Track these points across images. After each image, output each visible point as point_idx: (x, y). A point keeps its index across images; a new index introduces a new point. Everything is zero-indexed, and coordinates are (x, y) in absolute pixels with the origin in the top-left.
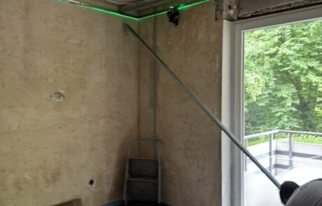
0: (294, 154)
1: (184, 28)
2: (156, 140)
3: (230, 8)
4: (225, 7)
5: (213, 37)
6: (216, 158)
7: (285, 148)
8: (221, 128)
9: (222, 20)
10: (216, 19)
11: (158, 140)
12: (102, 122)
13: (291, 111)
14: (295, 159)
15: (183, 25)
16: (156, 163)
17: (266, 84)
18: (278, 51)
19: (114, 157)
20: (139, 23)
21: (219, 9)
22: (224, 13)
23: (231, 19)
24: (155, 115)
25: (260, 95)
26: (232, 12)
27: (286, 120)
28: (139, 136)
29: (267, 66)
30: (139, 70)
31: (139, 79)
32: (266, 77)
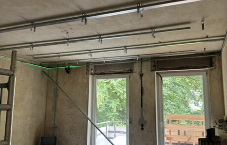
0: (117, 132)
1: (72, 75)
2: (55, 127)
3: (92, 70)
4: (90, 70)
5: (85, 81)
6: (85, 132)
7: (113, 130)
8: (88, 119)
9: (89, 74)
10: (87, 74)
11: (56, 127)
12: (29, 118)
13: (116, 115)
14: (117, 134)
15: (72, 74)
16: (55, 138)
17: (104, 99)
18: (110, 81)
19: (33, 136)
20: (49, 70)
21: (88, 70)
22: (90, 72)
23: (92, 74)
24: (55, 114)
25: (101, 105)
26: (92, 71)
27: (113, 120)
28: (45, 125)
29: (105, 89)
30: (47, 92)
31: (47, 97)
32: (104, 95)
